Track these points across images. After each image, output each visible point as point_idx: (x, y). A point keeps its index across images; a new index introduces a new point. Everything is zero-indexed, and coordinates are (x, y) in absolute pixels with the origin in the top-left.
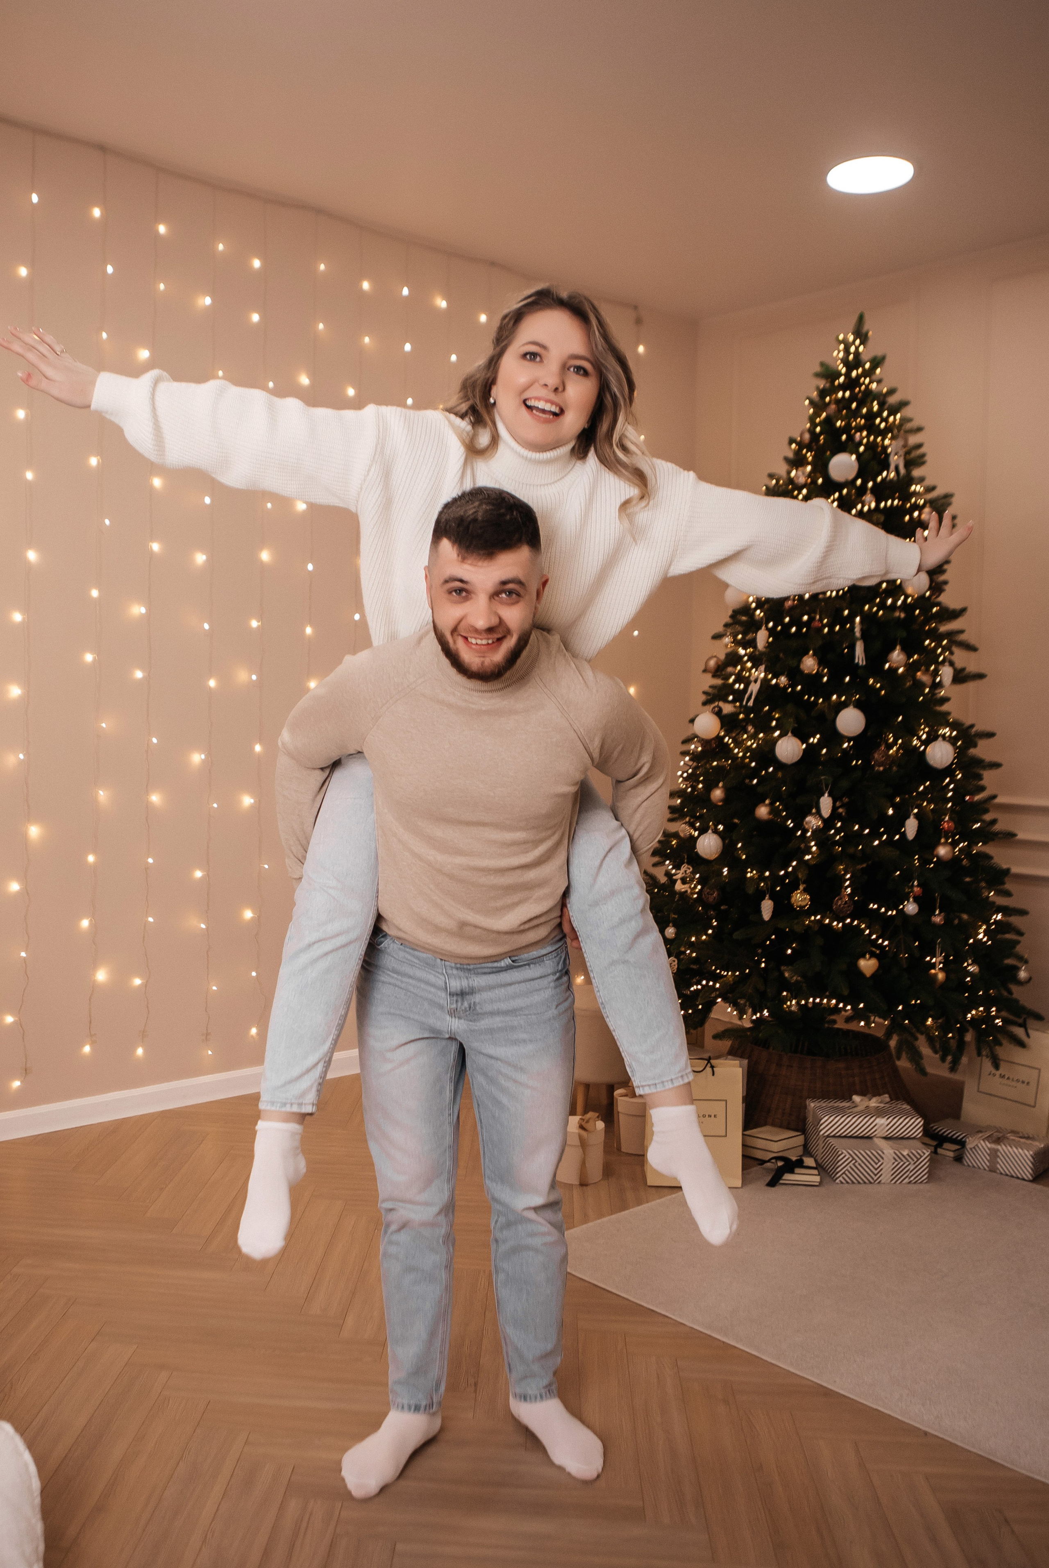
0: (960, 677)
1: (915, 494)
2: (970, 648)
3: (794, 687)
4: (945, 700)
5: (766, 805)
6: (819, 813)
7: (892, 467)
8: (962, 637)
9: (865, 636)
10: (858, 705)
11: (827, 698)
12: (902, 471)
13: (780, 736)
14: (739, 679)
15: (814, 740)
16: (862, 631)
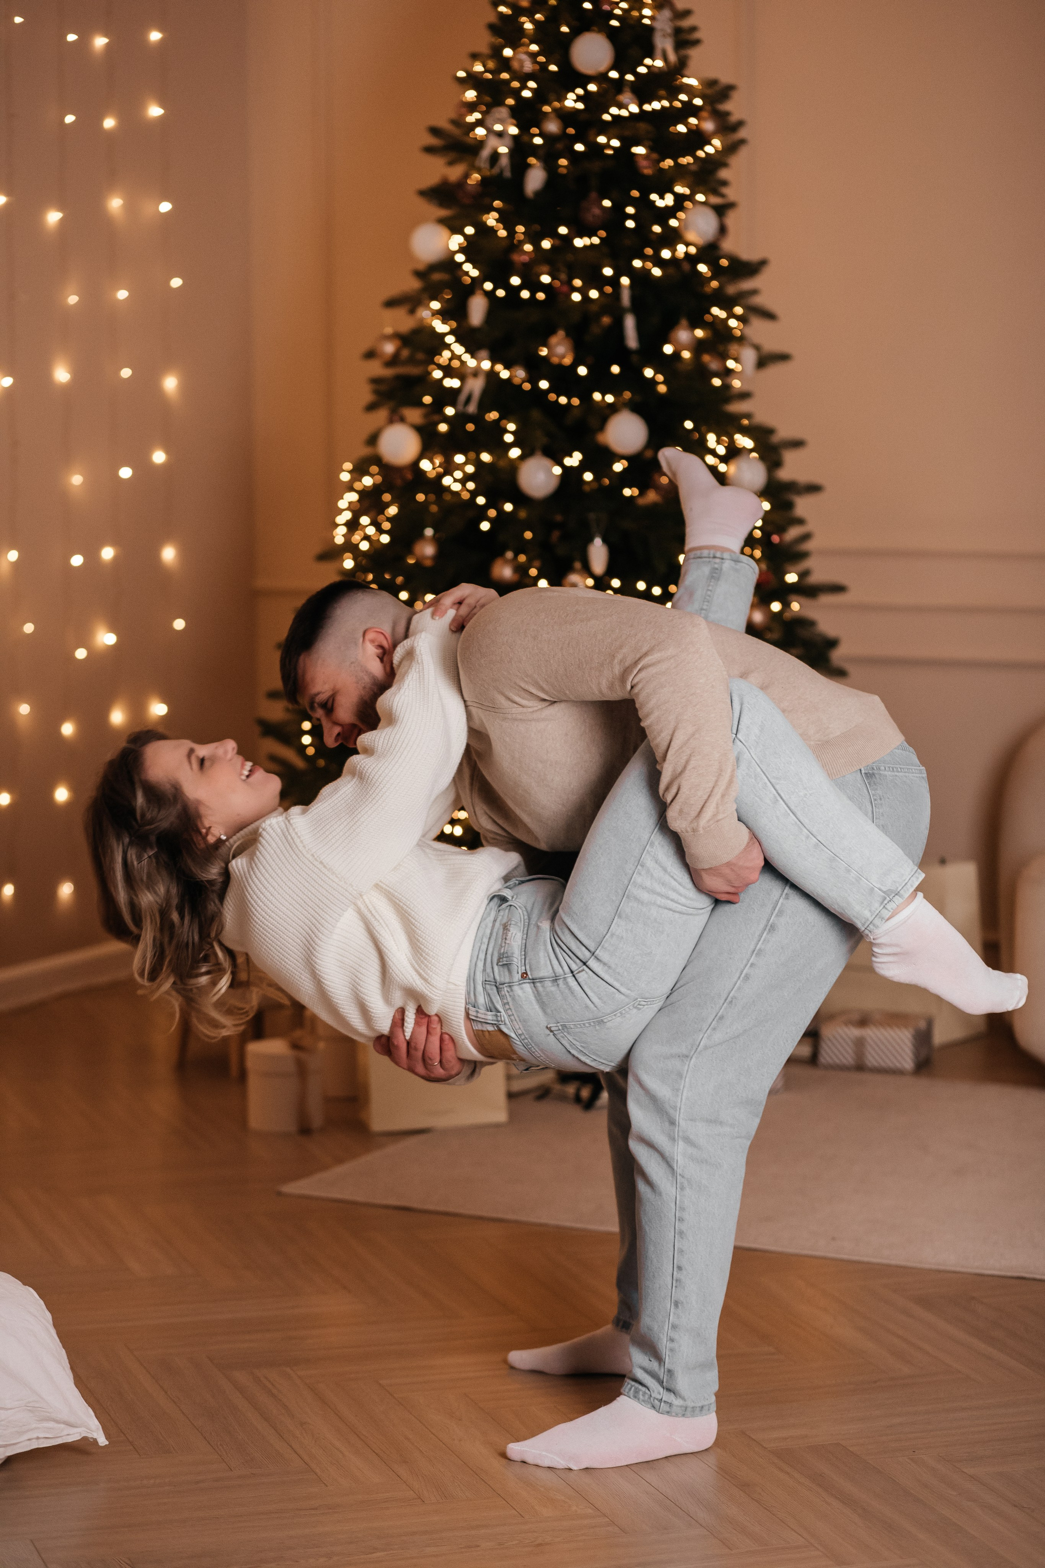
0: (764, 361)
1: (687, 89)
2: (769, 316)
3: (534, 382)
4: (744, 395)
5: (507, 562)
6: (587, 570)
7: (658, 52)
8: (757, 300)
9: (637, 307)
10: (636, 408)
11: (586, 398)
12: (672, 57)
13: (522, 458)
14: (449, 371)
15: (574, 460)
16: (633, 298)
